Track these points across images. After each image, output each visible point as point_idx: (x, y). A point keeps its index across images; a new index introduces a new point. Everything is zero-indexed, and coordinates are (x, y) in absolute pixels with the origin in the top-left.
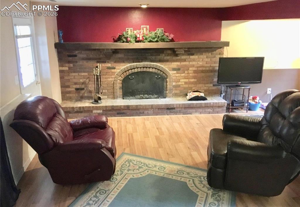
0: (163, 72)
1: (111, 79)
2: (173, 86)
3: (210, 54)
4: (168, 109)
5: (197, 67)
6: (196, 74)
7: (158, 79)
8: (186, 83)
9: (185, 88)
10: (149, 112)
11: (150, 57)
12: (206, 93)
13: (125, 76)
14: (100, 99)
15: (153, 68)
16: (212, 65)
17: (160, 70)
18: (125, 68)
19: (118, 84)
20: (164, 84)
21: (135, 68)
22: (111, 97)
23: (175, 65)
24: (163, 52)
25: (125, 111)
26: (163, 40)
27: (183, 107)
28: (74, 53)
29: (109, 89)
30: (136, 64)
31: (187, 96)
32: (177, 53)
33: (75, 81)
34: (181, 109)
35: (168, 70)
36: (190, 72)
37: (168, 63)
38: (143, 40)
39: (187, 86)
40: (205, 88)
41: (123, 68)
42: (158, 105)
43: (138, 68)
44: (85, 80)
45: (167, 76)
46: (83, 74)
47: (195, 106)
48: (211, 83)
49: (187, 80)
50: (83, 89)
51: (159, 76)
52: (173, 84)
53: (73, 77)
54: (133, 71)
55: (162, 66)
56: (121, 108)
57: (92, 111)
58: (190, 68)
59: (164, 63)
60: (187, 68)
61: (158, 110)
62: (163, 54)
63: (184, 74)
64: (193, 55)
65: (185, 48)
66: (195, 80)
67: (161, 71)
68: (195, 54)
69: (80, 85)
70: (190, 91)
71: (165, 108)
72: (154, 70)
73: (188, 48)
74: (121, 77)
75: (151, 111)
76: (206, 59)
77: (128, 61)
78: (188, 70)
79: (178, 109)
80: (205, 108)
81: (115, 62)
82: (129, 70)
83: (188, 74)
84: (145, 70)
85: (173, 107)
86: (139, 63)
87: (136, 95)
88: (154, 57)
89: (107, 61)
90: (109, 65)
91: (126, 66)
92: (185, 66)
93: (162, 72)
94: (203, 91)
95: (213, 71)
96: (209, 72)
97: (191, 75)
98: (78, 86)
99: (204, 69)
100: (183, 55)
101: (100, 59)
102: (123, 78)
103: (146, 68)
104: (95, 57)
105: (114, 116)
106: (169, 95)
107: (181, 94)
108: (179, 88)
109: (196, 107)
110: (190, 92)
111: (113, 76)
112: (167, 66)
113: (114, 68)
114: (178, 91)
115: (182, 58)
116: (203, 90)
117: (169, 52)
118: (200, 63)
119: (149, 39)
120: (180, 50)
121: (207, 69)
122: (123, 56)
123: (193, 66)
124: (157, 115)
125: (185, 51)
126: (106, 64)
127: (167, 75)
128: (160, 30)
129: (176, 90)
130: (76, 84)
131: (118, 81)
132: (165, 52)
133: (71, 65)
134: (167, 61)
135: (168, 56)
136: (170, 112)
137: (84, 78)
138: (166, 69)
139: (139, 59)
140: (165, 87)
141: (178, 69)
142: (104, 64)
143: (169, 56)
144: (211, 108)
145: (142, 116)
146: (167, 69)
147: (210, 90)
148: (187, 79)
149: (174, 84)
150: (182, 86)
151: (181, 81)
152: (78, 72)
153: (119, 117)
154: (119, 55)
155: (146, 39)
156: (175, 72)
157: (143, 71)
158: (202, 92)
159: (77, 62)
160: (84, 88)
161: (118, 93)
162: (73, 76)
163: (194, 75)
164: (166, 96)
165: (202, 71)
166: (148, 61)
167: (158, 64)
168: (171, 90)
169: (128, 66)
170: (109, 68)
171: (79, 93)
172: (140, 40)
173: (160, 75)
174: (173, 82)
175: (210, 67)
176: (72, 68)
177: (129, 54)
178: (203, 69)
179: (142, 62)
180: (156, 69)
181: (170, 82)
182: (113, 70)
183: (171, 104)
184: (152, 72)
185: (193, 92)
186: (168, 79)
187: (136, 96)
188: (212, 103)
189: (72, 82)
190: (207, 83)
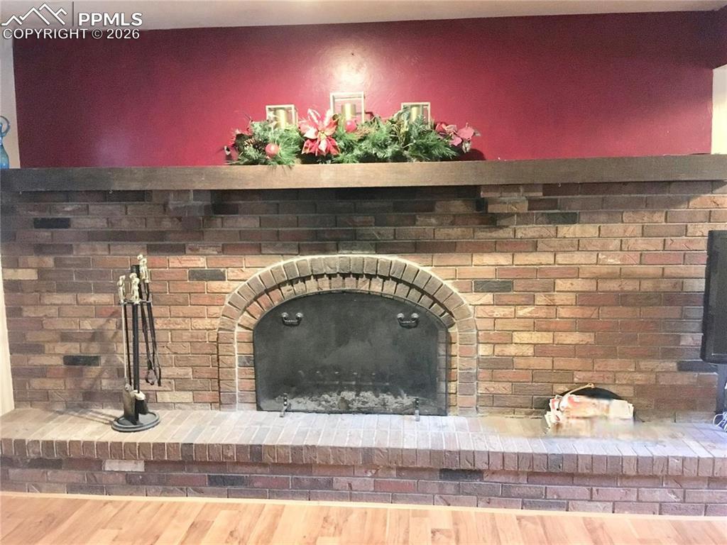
0: (432, 297)
1: (206, 323)
2: (478, 361)
3: (659, 217)
4: (447, 473)
5: (597, 278)
6: (588, 312)
7: (409, 327)
8: (540, 350)
9: (535, 373)
10: (356, 482)
11: (373, 230)
12: (644, 402)
13: (266, 311)
14: (140, 407)
15: (385, 278)
16: (670, 270)
17: (418, 289)
18: (266, 274)
19: (235, 346)
20: (436, 352)
21: (309, 278)
22: (208, 399)
23: (486, 264)
24: (432, 209)
25: (241, 472)
26: (425, 152)
27: (523, 473)
28: (58, 212)
29: (198, 362)
30: (313, 260)
31: (549, 410)
32: (492, 209)
33: (62, 325)
34: (511, 479)
35: (455, 290)
36: (559, 298)
37: (454, 259)
38: (333, 152)
39: (546, 363)
40: (638, 376)
41: (257, 275)
42: (399, 454)
43: (322, 276)
44: (101, 321)
45: (451, 313)
46: (93, 298)
47: (585, 471)
48: (667, 354)
49: (545, 338)
50: (92, 361)
51: (415, 315)
52: (481, 352)
53: (53, 311)
54: (299, 288)
55: (427, 270)
56: (226, 457)
57: (100, 463)
58: (558, 281)
59: (437, 258)
60: (546, 281)
61: (399, 476)
62: (430, 216)
63: (530, 309)
64: (574, 222)
65: (529, 187)
66: (588, 338)
67: (423, 292)
68: (583, 218)
69: (84, 345)
70: (562, 388)
71: (430, 470)
72: (390, 288)
73: (548, 188)
74: (249, 313)
75: (364, 481)
76: (640, 240)
77: (279, 244)
78: (550, 289)
79: (496, 478)
80: (642, 482)
81: (224, 250)
82: (284, 284)
83: (552, 310)
84: (350, 284)
85: (470, 467)
86: (323, 256)
87: (326, 392)
88: (387, 231)
89: (191, 244)
90: (200, 262)
91: (268, 269)
92: (538, 270)
93: (429, 295)
94: (629, 391)
95: (675, 297)
96: (655, 300)
97: (563, 312)
98: (74, 349)
99: (630, 286)
100: (525, 219)
101: (161, 235)
102: (258, 316)
103: (357, 276)
104: (143, 229)
105: (195, 490)
106: (460, 399)
107: (520, 400)
108: (510, 373)
109: (592, 476)
110: (563, 394)
111: (214, 310)
112: (450, 272)
113: (220, 277)
114: (501, 385)
115: (519, 235)
116: (627, 384)
117: (458, 206)
118: (611, 261)
119: (360, 150)
120: (507, 197)
121: (647, 286)
122: (257, 224)
123: (573, 272)
124: (394, 499)
125: (533, 203)
126: (185, 257)
127: (451, 310)
128: (414, 110)
129: (493, 379)
130: (65, 337)
131: (238, 329)
132: (438, 210)
133: (49, 261)
134: (450, 247)
135: (453, 224)
136: (459, 491)
137: (98, 315)
138: (445, 283)
139: (324, 240)
140: (443, 363)
141: (499, 287)
142: (179, 257)
143: (459, 226)
144: (673, 485)
145: (324, 498)
146: (448, 284)
147: (663, 387)
148: (547, 330)
149: (484, 350)
150: (520, 363)
151: (516, 340)
152: (74, 291)
153: (220, 495)
154: (240, 220)
155: (349, 148)
156: (488, 298)
157: (344, 292)
158: (624, 394)
159: (69, 249)
160: (97, 358)
161: (237, 380)
162: (54, 305)
163: (578, 312)
164: (448, 406)
165: (622, 299)
166: (363, 249)
167: (411, 262)
168: (469, 378)
169: (279, 268)
170: (198, 275)
171: (80, 374)
172: (320, 151)
173: (418, 312)
174: (479, 343)
175: (663, 276)
176: (49, 271)
177: (282, 216)
178: (626, 288)
179: (337, 250)
180: (398, 281)
181: (465, 342)
182: (215, 285)
183: (459, 452)
184: (381, 297)
185: (577, 393)
186: (453, 331)
187: (326, 396)
188: (679, 462)
189: (51, 330)
190: (652, 356)
